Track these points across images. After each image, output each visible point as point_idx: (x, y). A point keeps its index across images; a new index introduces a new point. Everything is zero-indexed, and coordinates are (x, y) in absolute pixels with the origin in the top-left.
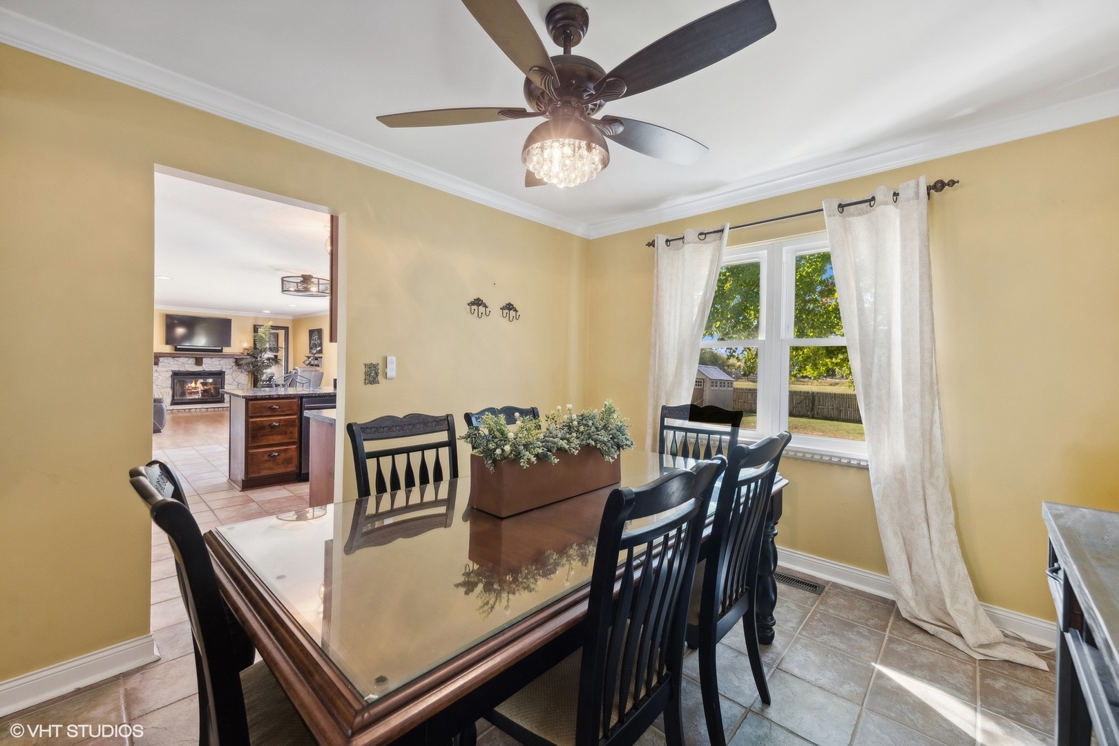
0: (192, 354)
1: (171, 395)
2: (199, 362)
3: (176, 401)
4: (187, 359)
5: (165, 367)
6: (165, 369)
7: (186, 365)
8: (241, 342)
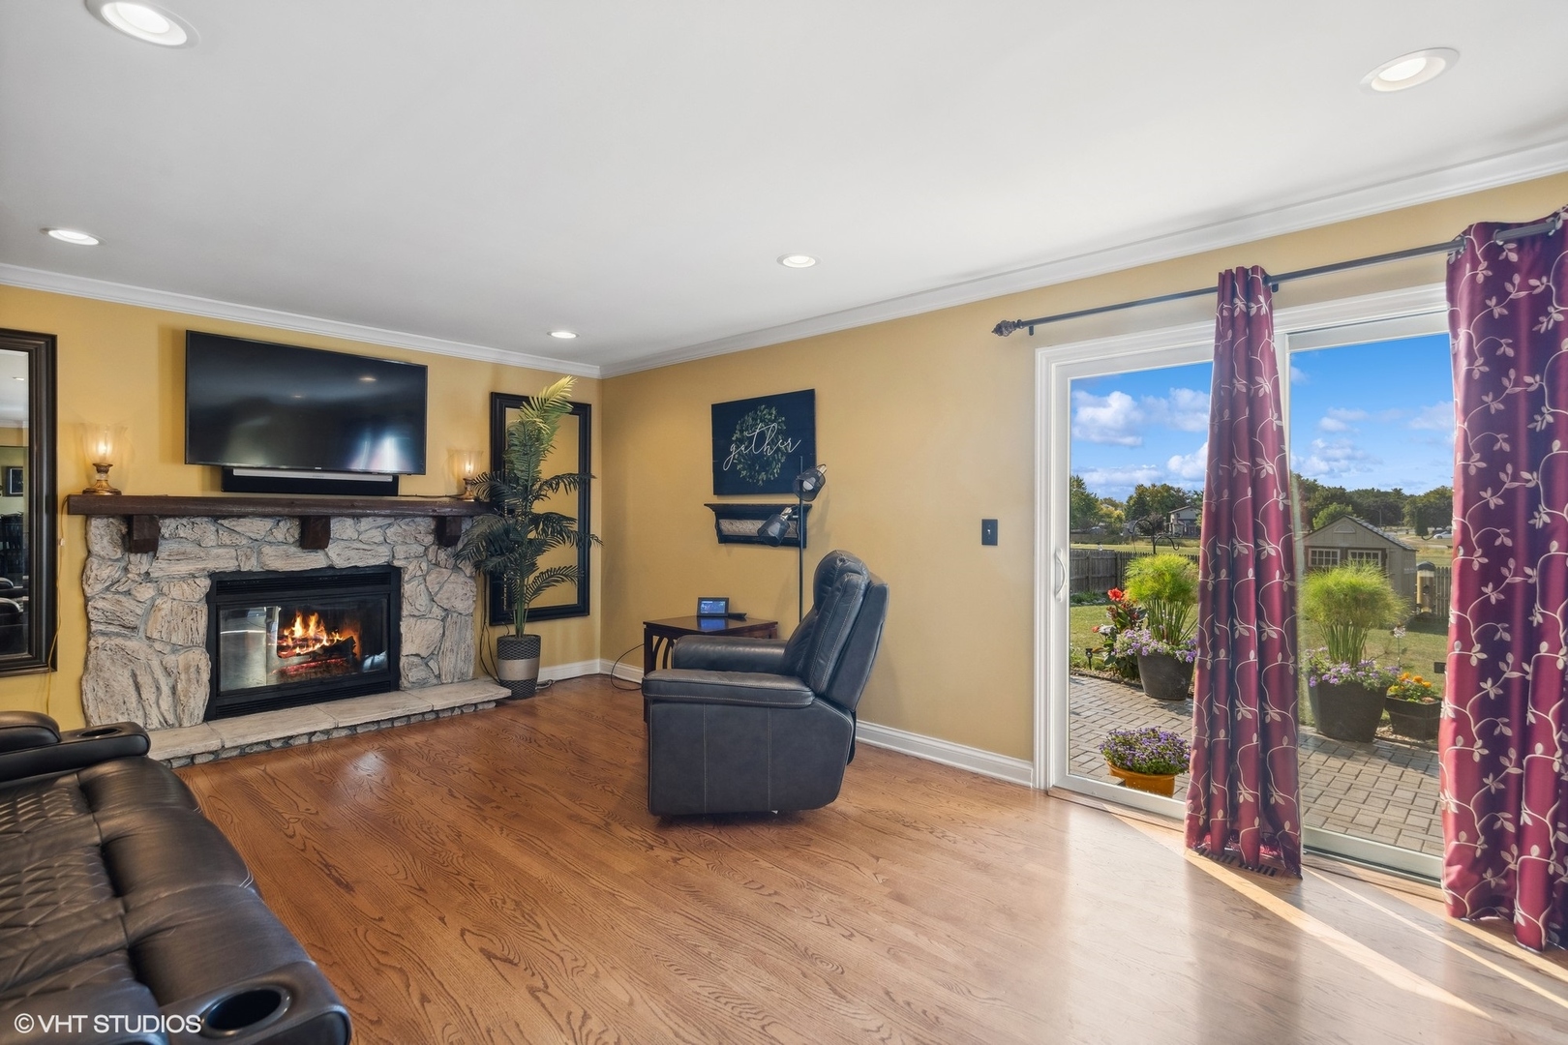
0: (291, 504)
1: (206, 676)
2: (314, 535)
3: (227, 701)
4: (268, 523)
5: (183, 556)
6: (184, 568)
7: (266, 549)
8: (454, 454)
